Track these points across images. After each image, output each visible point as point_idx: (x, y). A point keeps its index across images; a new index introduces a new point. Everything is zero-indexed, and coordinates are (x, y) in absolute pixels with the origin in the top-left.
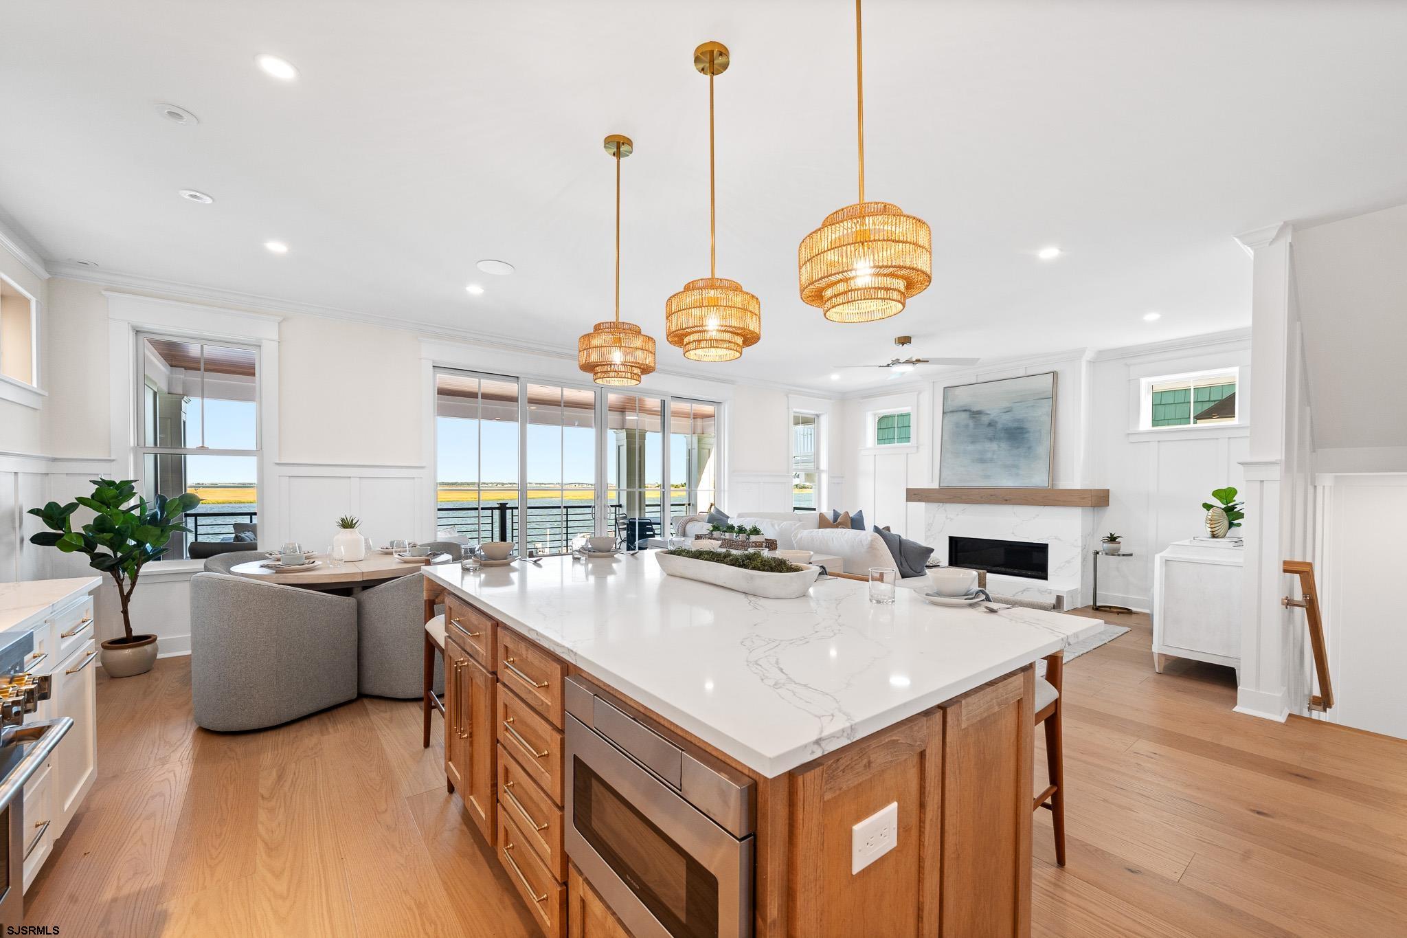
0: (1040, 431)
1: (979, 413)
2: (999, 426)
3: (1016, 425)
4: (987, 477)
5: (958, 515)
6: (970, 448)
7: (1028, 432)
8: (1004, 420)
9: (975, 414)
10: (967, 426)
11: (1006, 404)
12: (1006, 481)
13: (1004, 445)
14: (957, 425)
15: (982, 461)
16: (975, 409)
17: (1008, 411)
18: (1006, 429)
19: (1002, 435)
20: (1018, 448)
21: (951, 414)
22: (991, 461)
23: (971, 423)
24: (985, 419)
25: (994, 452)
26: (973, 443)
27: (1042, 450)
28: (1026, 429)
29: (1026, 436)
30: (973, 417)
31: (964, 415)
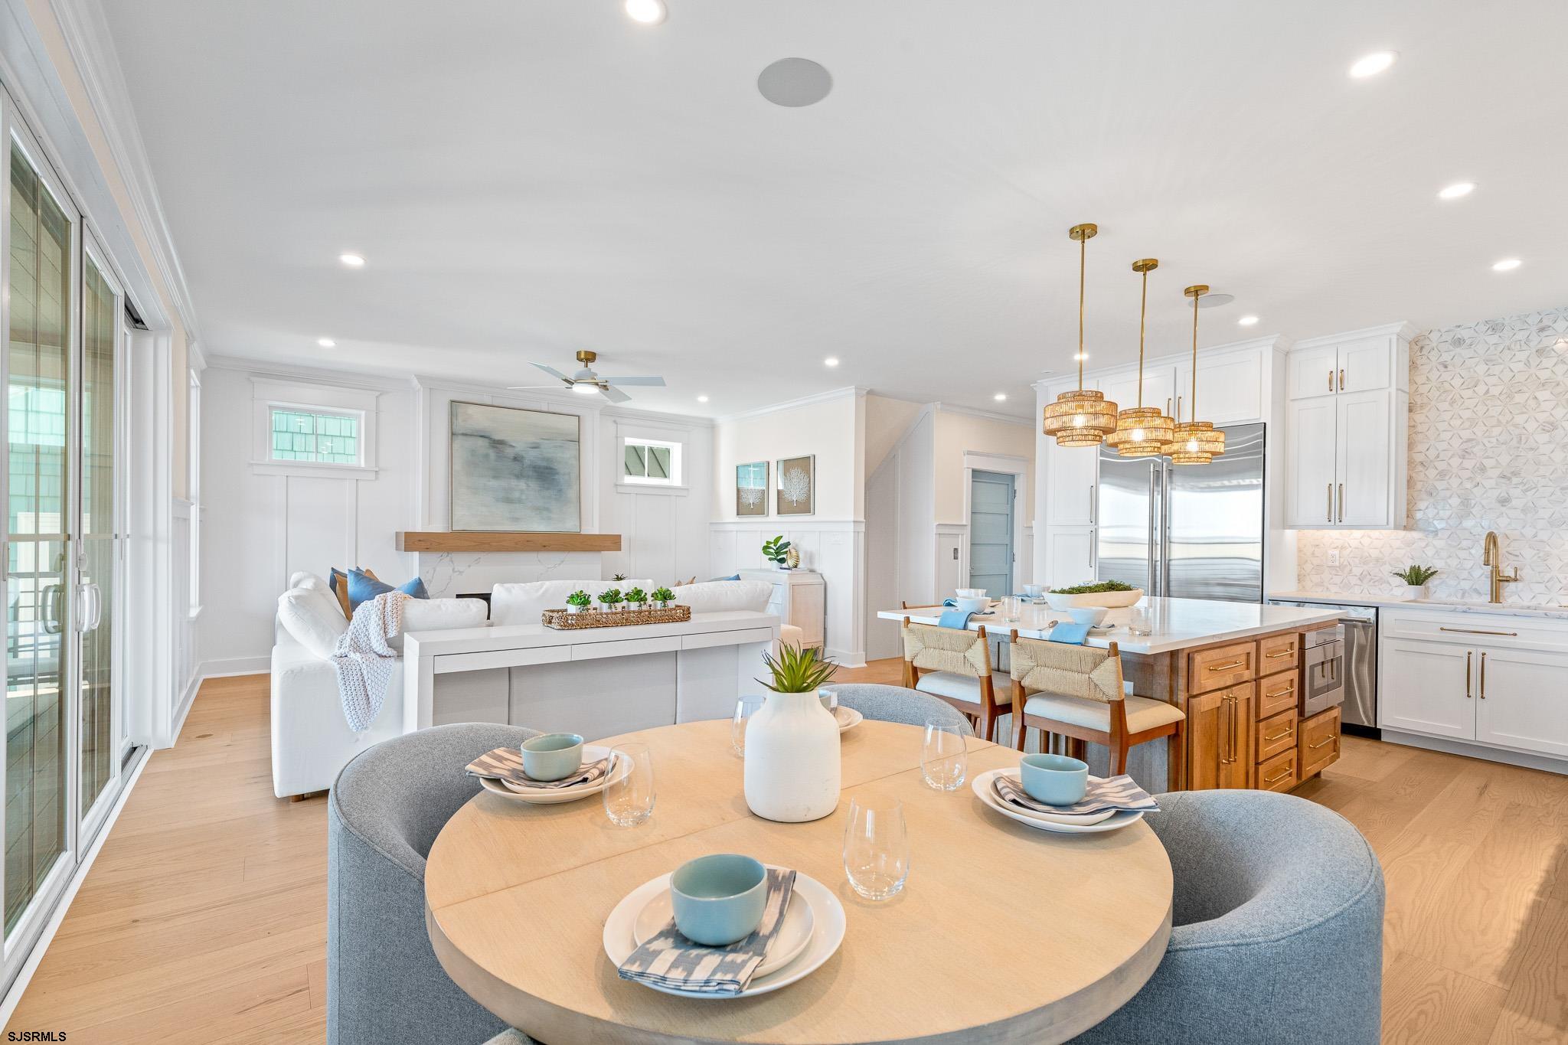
0: (569, 474)
1: (501, 442)
2: (527, 462)
3: (545, 464)
4: (516, 520)
5: (469, 566)
6: (493, 483)
7: (558, 473)
8: (531, 456)
9: (497, 444)
10: (486, 456)
11: (531, 439)
12: (538, 526)
13: (534, 484)
14: (473, 452)
15: (508, 501)
16: (497, 437)
17: (536, 447)
18: (534, 467)
19: (531, 473)
20: (548, 489)
21: (464, 437)
22: (520, 501)
23: (492, 454)
24: (510, 452)
25: (522, 491)
26: (495, 477)
27: (572, 494)
28: (555, 469)
29: (556, 477)
30: (494, 447)
31: (481, 443)
